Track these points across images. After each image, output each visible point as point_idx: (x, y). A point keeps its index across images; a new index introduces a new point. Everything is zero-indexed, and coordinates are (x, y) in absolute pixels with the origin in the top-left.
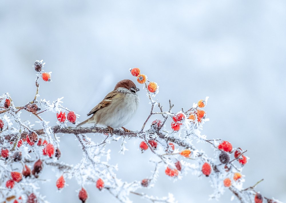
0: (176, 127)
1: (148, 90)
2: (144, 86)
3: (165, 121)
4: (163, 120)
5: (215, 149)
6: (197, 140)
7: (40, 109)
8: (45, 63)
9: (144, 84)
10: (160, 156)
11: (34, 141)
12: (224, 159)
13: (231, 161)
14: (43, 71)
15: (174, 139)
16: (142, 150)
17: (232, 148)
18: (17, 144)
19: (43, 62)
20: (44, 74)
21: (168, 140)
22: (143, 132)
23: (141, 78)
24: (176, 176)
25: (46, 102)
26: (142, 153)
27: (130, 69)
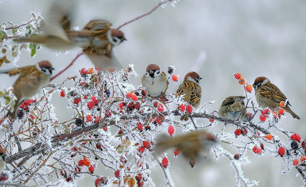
0: (263, 119)
1: (246, 90)
2: (243, 87)
3: (255, 114)
4: (253, 113)
5: (289, 138)
6: (276, 130)
7: (168, 100)
8: (175, 68)
9: (243, 85)
10: (250, 138)
11: (162, 121)
12: (294, 146)
13: (299, 148)
14: (173, 74)
15: (260, 128)
16: (236, 135)
17: (300, 139)
18: (149, 121)
19: (174, 68)
20: (174, 76)
21: (256, 128)
22: (239, 120)
23: (242, 81)
24: (261, 153)
25: (173, 96)
26: (236, 137)
27: (234, 74)
